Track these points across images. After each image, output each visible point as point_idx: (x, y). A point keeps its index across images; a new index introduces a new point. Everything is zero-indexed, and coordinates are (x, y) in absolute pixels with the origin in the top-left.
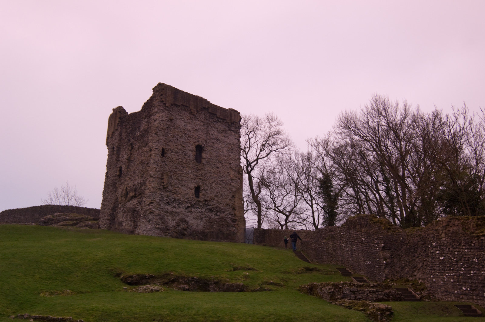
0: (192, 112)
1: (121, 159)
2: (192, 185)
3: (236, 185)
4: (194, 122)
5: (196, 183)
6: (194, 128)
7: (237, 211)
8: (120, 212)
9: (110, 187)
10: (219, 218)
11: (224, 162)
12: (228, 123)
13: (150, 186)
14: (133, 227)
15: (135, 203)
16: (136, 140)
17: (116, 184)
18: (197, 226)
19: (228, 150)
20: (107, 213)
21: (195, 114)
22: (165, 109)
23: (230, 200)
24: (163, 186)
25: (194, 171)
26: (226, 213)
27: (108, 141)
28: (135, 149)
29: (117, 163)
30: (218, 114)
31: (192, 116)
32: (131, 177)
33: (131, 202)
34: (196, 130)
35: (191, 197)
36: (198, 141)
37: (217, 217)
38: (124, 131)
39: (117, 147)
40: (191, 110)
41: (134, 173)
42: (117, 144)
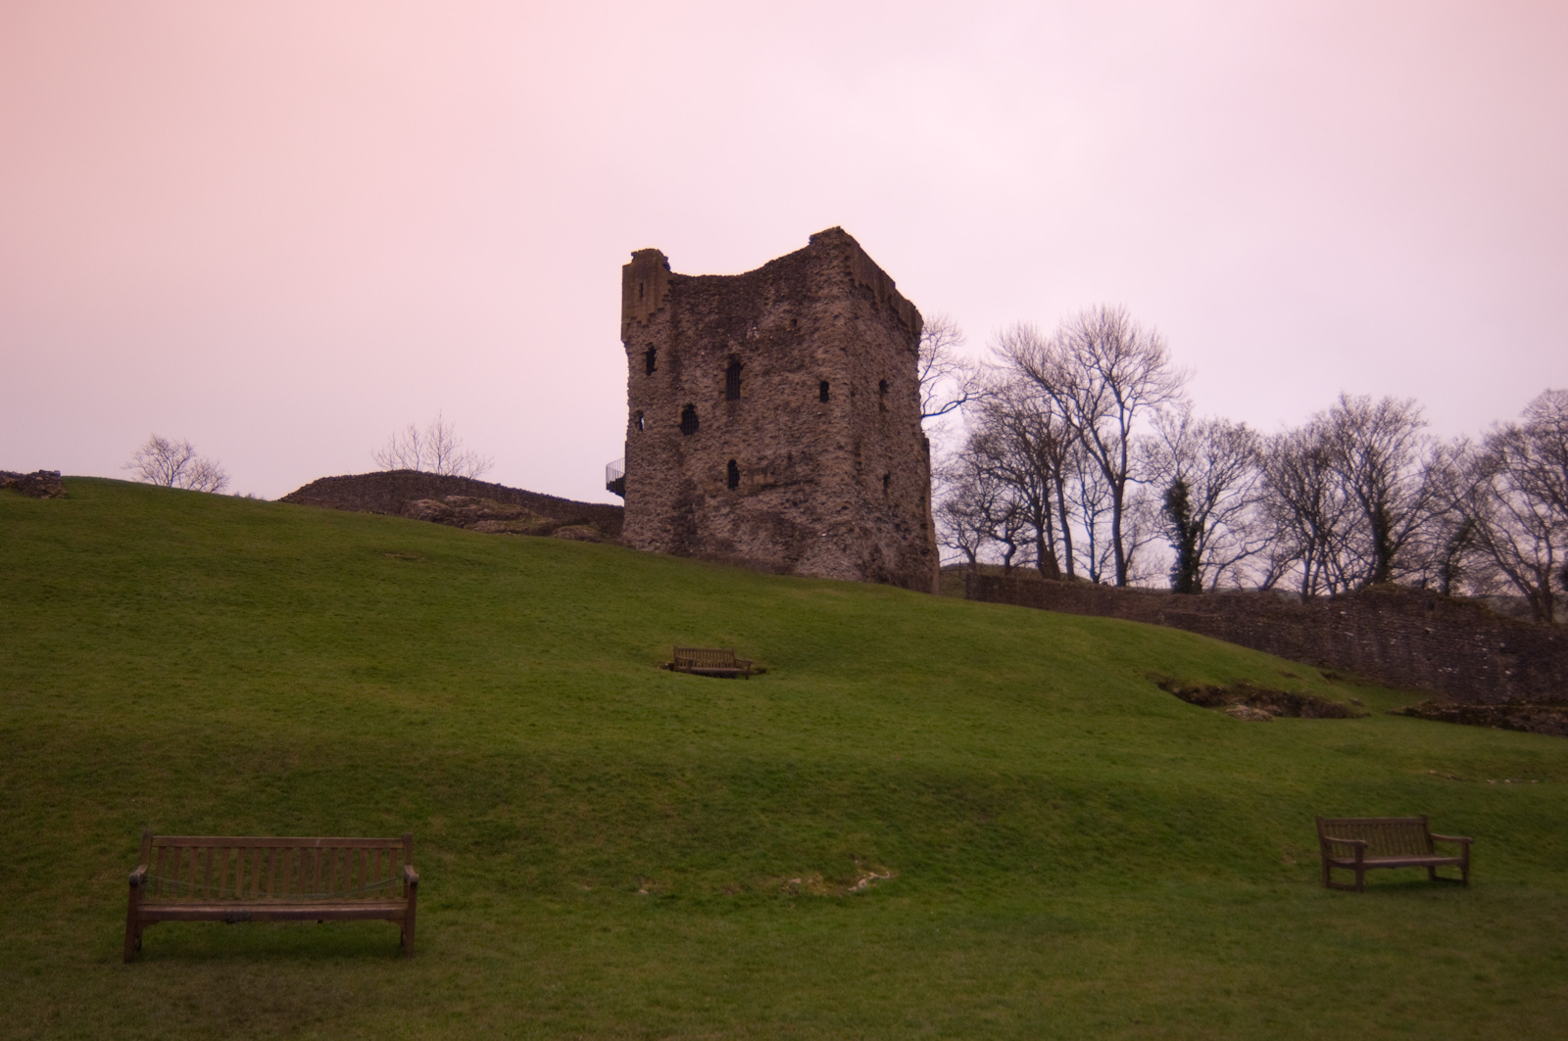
0: (874, 304)
1: (687, 386)
2: (881, 472)
3: (921, 474)
4: (875, 325)
5: (886, 466)
6: (875, 340)
7: (929, 530)
8: (715, 517)
9: (658, 450)
10: (910, 546)
11: (905, 420)
12: (909, 332)
13: (838, 468)
14: (784, 558)
15: (774, 502)
16: (752, 350)
17: (680, 444)
18: (889, 562)
19: (909, 395)
20: (659, 514)
21: (879, 308)
22: (850, 292)
23: (917, 506)
24: (858, 470)
25: (882, 440)
26: (914, 534)
27: (629, 333)
28: (751, 371)
29: (675, 394)
30: (900, 311)
31: (873, 312)
32: (744, 437)
33: (760, 497)
34: (879, 346)
35: (881, 497)
36: (883, 372)
37: (904, 543)
38: (686, 318)
39: (669, 354)
40: (874, 297)
41: (757, 429)
42: (665, 347)
